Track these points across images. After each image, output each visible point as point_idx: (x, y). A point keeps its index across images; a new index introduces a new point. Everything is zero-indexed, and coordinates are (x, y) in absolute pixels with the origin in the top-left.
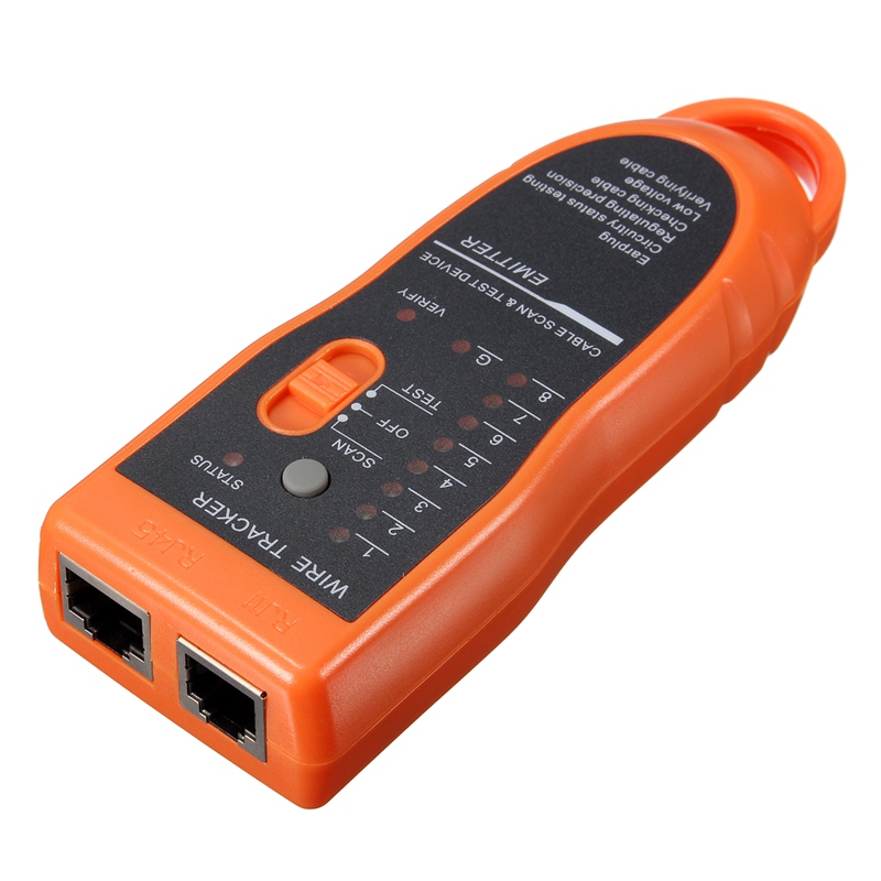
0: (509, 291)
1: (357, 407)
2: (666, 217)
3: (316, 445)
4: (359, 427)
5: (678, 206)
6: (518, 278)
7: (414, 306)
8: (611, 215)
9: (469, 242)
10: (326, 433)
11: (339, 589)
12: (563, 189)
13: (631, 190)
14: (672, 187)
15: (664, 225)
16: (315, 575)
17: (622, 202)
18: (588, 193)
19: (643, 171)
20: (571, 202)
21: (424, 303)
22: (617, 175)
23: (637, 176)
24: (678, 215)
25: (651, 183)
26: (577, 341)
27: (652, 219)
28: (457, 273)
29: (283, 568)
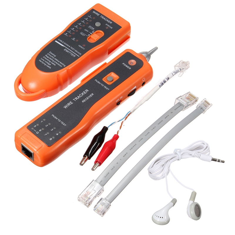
0: (69, 48)
1: (91, 33)
2: (46, 59)
3: (97, 29)
4: (91, 31)
5: (44, 60)
6: (68, 50)
7: (83, 47)
8: (54, 59)
9: (74, 56)
10: (95, 30)
11: (94, 12)
12: (60, 64)
13: (50, 63)
14: (44, 63)
15: (46, 57)
16: (97, 14)
17: (52, 61)
18: (56, 63)
19: (48, 66)
20: (59, 62)
21: (81, 47)
22: (52, 66)
23: (49, 65)
24: (44, 59)
25: (47, 64)
26: (61, 41)
27: (48, 58)
28: (76, 51)
29: (101, 14)
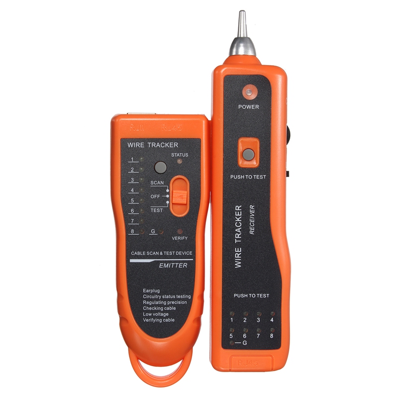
0: (165, 257)
1: (168, 196)
2: (150, 309)
3: (167, 177)
4: (162, 191)
5: (150, 315)
6: (166, 262)
7: (180, 235)
8: (162, 299)
9: (185, 265)
10: (167, 183)
11: (130, 145)
12: (179, 299)
13: (164, 312)
14: (157, 320)
15: (149, 306)
16: (137, 145)
17: (162, 305)
18: (173, 303)
19: (167, 320)
20: (174, 297)
21: (179, 238)
22: (172, 314)
23: (167, 317)
24: (148, 311)
25: (162, 318)
26: (139, 253)
27: (152, 306)
28: (180, 253)
29: (145, 141)
